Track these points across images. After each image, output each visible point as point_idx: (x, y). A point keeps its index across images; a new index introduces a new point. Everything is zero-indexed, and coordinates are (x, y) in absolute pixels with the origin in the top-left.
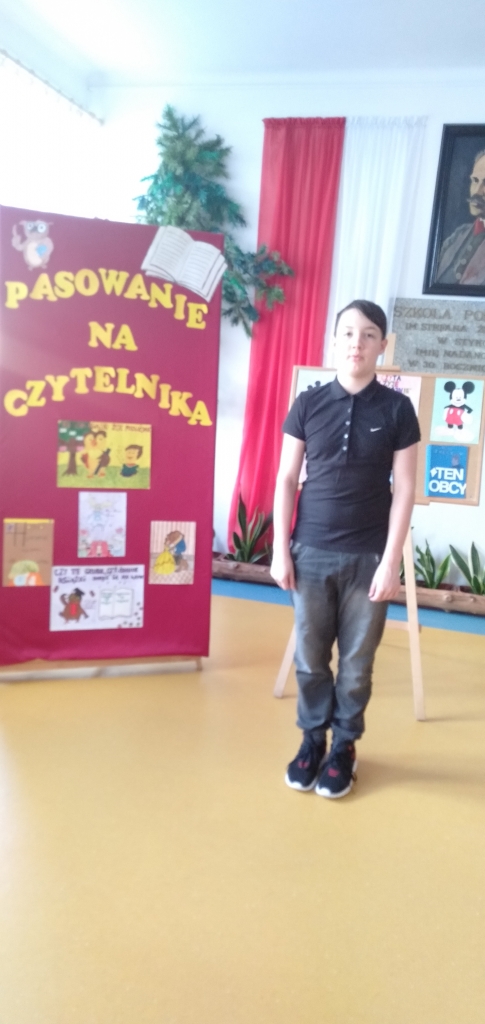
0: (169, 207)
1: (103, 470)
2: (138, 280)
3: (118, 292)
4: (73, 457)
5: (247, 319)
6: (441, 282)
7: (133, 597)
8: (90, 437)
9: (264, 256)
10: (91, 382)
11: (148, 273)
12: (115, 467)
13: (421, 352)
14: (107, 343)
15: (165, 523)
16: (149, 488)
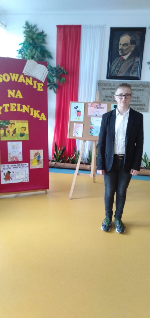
0: (28, 53)
1: (14, 135)
2: (22, 76)
3: (16, 80)
4: (5, 131)
5: (54, 88)
6: (112, 75)
7: (25, 173)
8: (10, 125)
9: (59, 68)
10: (9, 108)
11: (25, 74)
12: (18, 134)
13: (107, 97)
14: (13, 96)
15: (34, 150)
16: (28, 140)
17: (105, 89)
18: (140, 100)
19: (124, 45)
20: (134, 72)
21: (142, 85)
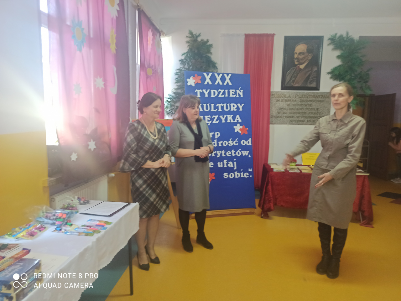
6: (287, 86)
13: (280, 109)
17: (279, 100)
18: (320, 112)
19: (300, 54)
20: (312, 82)
21: (322, 96)
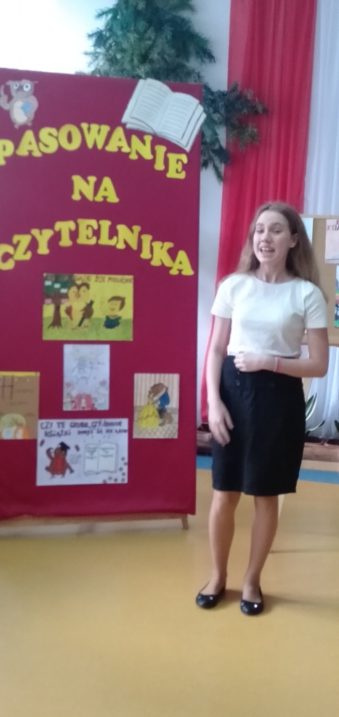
1: (86, 322)
2: (119, 131)
4: (58, 309)
7: (117, 452)
8: (74, 289)
9: (237, 93)
10: (74, 235)
11: (128, 125)
12: (98, 319)
14: (90, 196)
15: (148, 375)
16: (131, 339)
